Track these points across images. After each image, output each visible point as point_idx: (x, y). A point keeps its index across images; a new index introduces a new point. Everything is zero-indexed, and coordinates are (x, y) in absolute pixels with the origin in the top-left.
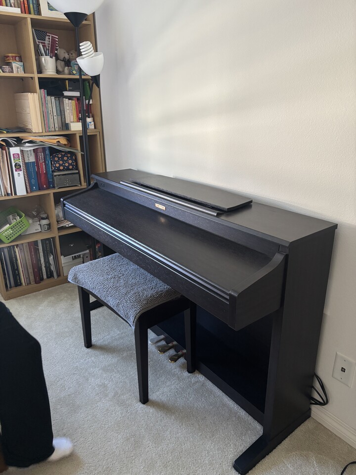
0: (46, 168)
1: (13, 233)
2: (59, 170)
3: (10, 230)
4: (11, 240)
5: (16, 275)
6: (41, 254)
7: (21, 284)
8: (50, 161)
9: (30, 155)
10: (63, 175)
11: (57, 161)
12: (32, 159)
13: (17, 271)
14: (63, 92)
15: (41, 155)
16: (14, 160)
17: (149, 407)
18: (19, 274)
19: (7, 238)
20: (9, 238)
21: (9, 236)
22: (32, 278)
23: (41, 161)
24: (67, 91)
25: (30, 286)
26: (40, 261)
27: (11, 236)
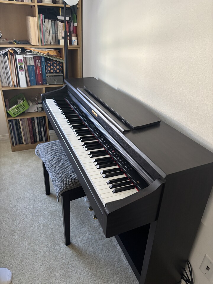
0: (41, 71)
1: (17, 111)
2: (50, 73)
3: (16, 109)
4: (16, 115)
5: (20, 137)
6: (36, 126)
7: (23, 143)
8: (44, 66)
9: (30, 61)
10: (53, 76)
11: (49, 66)
12: (32, 63)
13: (20, 135)
14: (57, 17)
15: (38, 61)
16: (19, 63)
17: (69, 249)
18: (21, 137)
19: (13, 114)
20: (15, 114)
21: (15, 113)
22: (29, 140)
23: (39, 65)
24: (60, 16)
25: (28, 145)
26: (35, 130)
27: (16, 113)
